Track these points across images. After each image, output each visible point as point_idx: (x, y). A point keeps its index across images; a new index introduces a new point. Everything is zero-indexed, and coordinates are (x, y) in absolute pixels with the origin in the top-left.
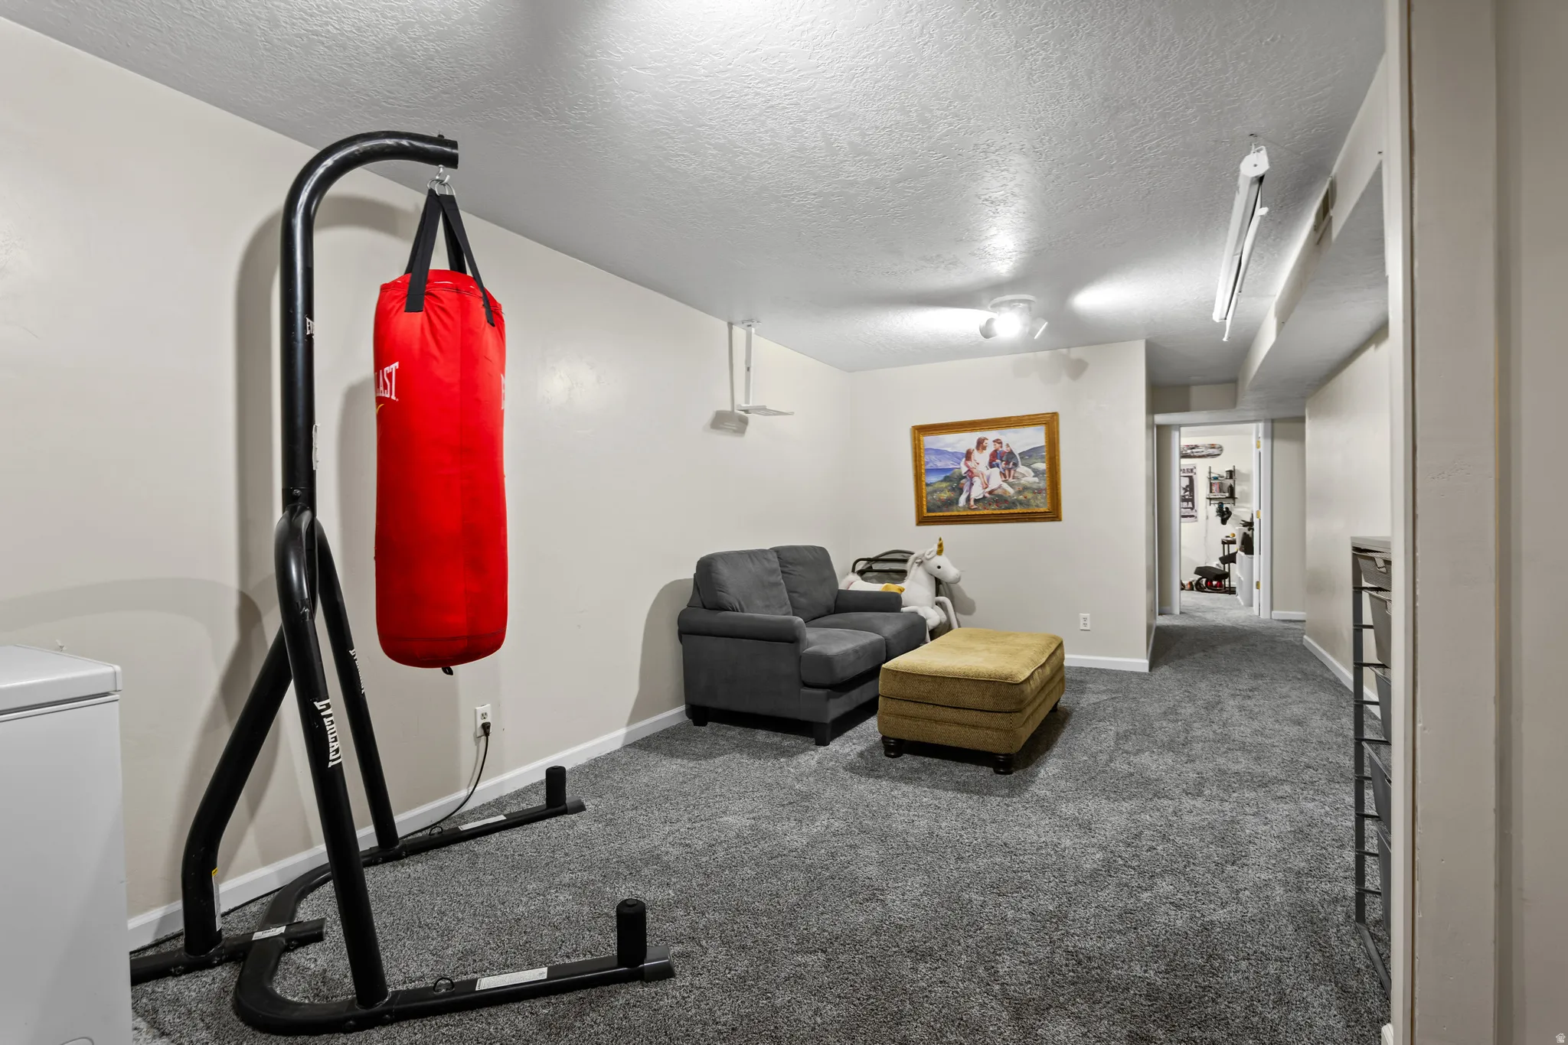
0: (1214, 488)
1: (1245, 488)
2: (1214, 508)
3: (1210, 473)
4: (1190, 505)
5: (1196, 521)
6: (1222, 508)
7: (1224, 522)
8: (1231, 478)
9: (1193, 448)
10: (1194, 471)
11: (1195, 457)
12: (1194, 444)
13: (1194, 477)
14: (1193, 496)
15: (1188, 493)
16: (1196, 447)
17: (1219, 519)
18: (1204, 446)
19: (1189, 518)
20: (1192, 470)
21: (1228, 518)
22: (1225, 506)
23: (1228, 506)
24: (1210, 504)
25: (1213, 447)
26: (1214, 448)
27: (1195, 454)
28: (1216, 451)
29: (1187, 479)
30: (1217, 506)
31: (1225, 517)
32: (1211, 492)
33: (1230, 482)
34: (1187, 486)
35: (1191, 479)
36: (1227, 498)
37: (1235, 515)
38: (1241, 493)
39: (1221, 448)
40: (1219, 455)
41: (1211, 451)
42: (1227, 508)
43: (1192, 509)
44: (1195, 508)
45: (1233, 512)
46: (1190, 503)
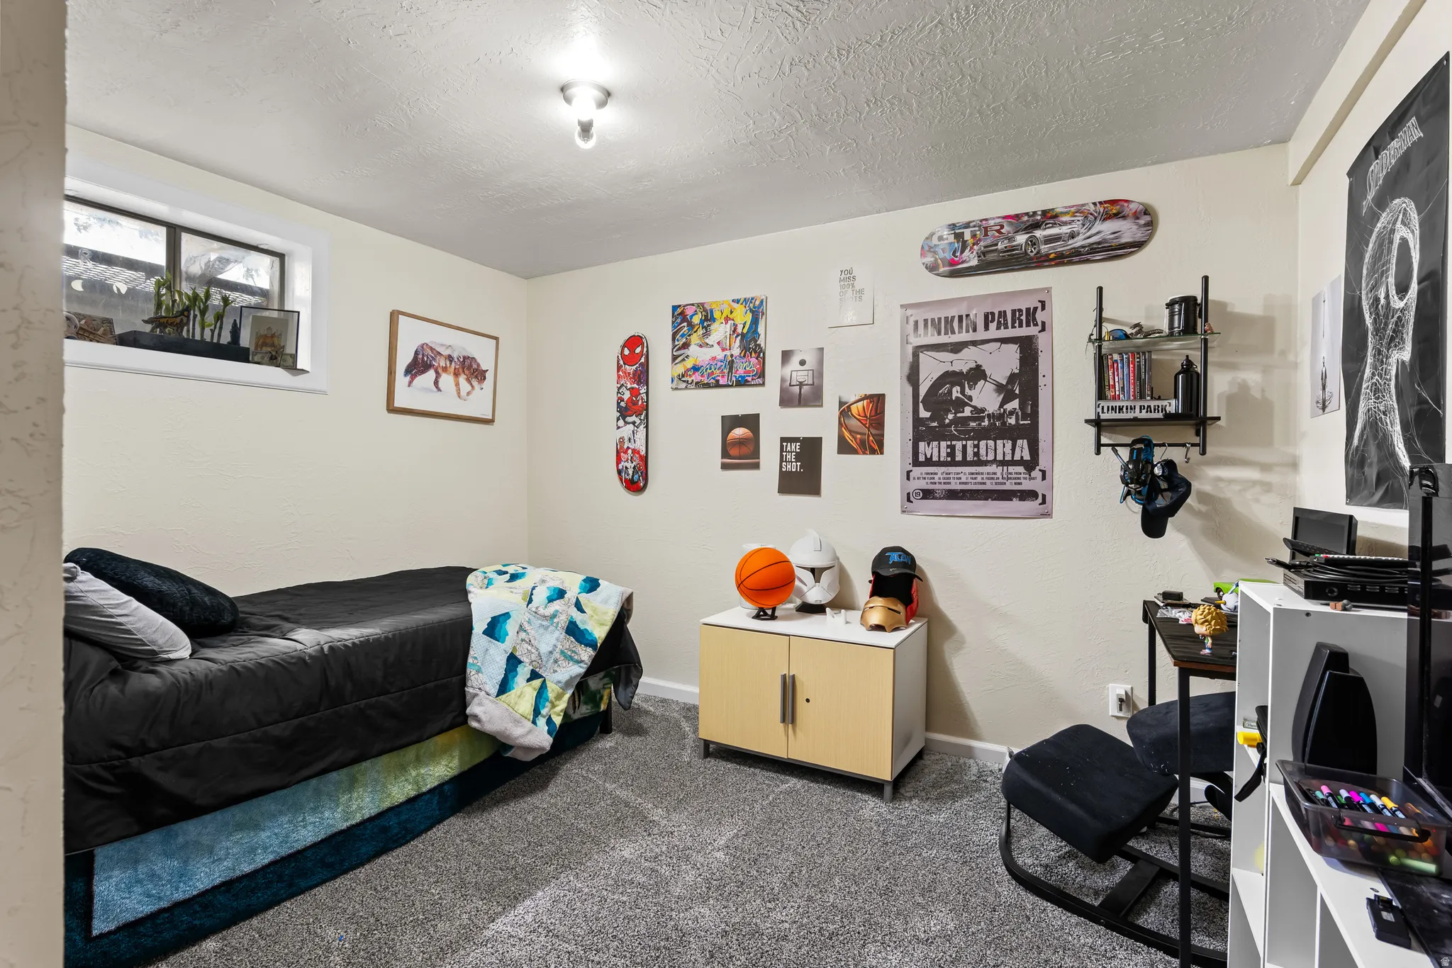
0: (1116, 379)
1: (1252, 377)
2: (1113, 463)
3: (1100, 321)
4: (1023, 451)
5: (1048, 515)
6: (1149, 462)
7: (1154, 525)
8: (1189, 329)
9: (1037, 226)
10: (1040, 316)
11: (1041, 262)
12: (1039, 207)
13: (1042, 341)
14: (1034, 416)
15: (1015, 404)
16: (1049, 217)
17: (1134, 510)
18: (1079, 210)
19: (1015, 504)
20: (1031, 315)
21: (1172, 509)
22: (1159, 455)
23: (1176, 455)
24: (1099, 446)
25: (1113, 209)
26: (1117, 216)
27: (1044, 248)
28: (1127, 230)
29: (1013, 352)
30: (1125, 453)
31: (1161, 502)
32: (1101, 395)
33: (1187, 349)
34: (1012, 378)
35: (1028, 351)
36: (1169, 417)
37: (1204, 498)
38: (1238, 399)
39: (1147, 217)
40: (1138, 245)
41: (1106, 229)
42: (1169, 465)
43: (1030, 465)
44: (1043, 462)
45: (1195, 485)
46: (1023, 443)
